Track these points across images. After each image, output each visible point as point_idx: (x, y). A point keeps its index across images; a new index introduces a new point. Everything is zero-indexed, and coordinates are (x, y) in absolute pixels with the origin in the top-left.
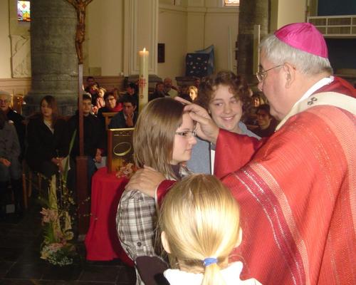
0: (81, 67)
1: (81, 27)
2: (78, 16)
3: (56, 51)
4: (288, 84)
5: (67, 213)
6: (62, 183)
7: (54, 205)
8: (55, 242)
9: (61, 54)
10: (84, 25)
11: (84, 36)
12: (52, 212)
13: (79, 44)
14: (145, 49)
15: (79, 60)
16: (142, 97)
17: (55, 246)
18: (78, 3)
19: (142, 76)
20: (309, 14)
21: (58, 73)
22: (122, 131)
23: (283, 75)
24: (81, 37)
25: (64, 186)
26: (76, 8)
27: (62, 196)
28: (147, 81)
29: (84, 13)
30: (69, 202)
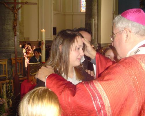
0: (16, 37)
1: (15, 20)
2: (14, 15)
3: (8, 30)
4: (126, 40)
5: (10, 100)
6: (9, 87)
7: (5, 96)
8: (5, 113)
9: (10, 32)
10: (17, 19)
11: (17, 24)
12: (4, 100)
13: (14, 27)
14: (43, 29)
15: (15, 34)
16: (43, 49)
17: (5, 115)
18: (14, 10)
19: (43, 40)
20: (115, 14)
21: (9, 40)
22: (33, 64)
23: (124, 36)
24: (16, 24)
25: (9, 88)
26: (13, 12)
27: (8, 93)
28: (45, 43)
29: (17, 14)
30: (11, 95)
